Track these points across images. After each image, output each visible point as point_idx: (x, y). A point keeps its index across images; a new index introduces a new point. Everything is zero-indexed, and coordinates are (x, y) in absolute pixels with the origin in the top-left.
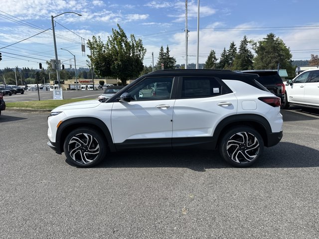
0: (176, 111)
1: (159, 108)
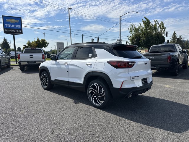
0: (70, 67)
1: (65, 64)
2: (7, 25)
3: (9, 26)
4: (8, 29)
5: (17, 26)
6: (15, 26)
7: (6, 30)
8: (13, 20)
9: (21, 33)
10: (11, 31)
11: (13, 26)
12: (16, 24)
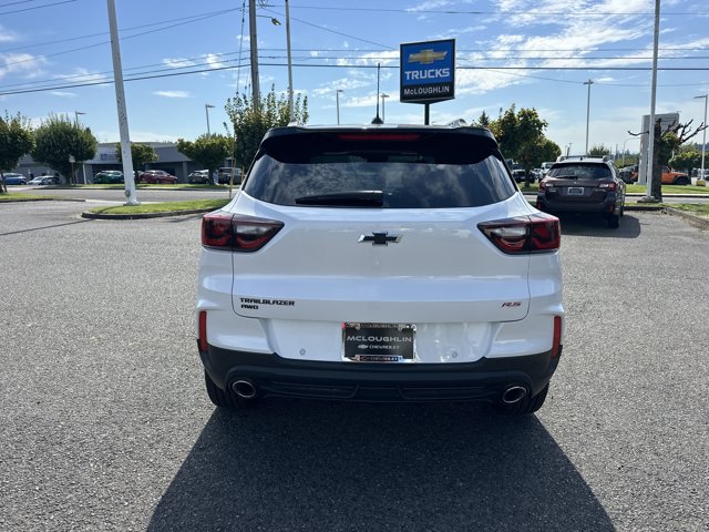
2: (410, 75)
3: (416, 75)
4: (411, 87)
5: (438, 72)
6: (433, 74)
7: (407, 92)
8: (430, 55)
9: (450, 95)
10: (422, 91)
11: (428, 74)
12: (437, 64)
